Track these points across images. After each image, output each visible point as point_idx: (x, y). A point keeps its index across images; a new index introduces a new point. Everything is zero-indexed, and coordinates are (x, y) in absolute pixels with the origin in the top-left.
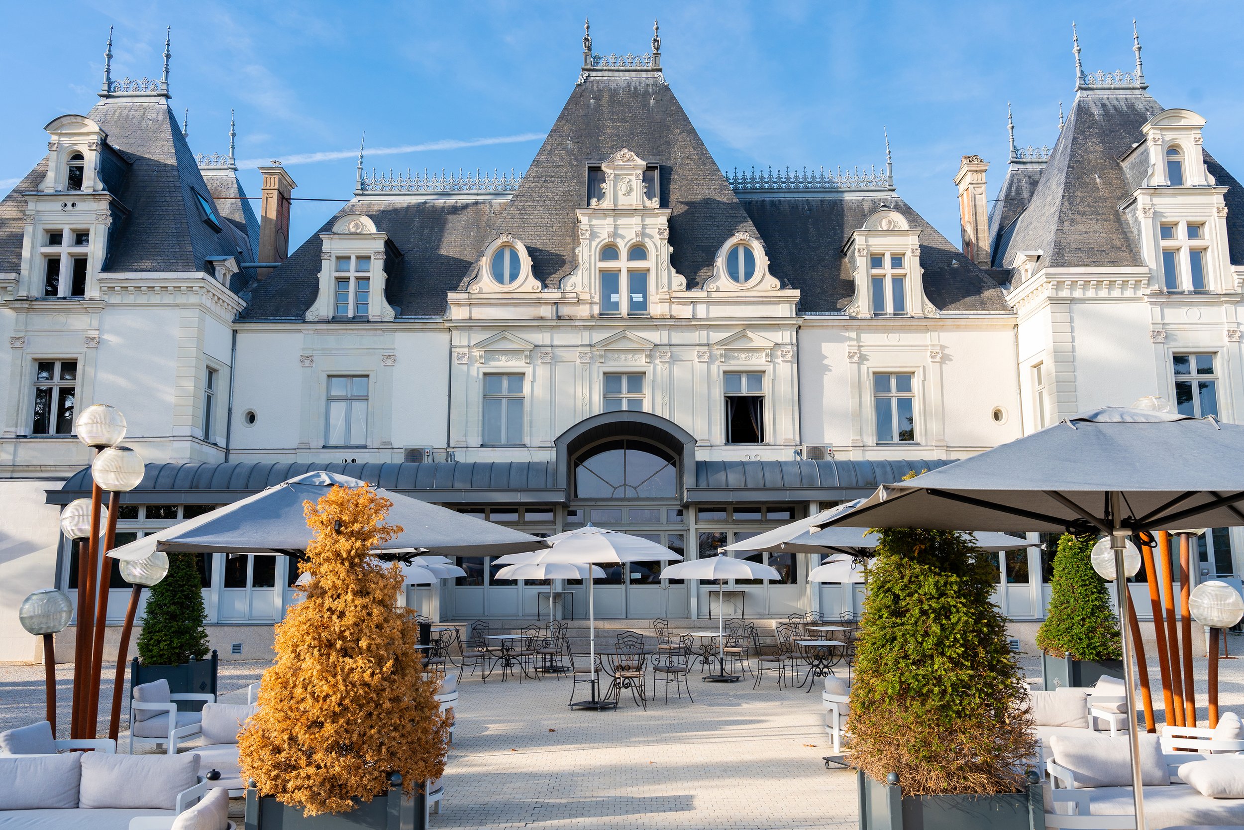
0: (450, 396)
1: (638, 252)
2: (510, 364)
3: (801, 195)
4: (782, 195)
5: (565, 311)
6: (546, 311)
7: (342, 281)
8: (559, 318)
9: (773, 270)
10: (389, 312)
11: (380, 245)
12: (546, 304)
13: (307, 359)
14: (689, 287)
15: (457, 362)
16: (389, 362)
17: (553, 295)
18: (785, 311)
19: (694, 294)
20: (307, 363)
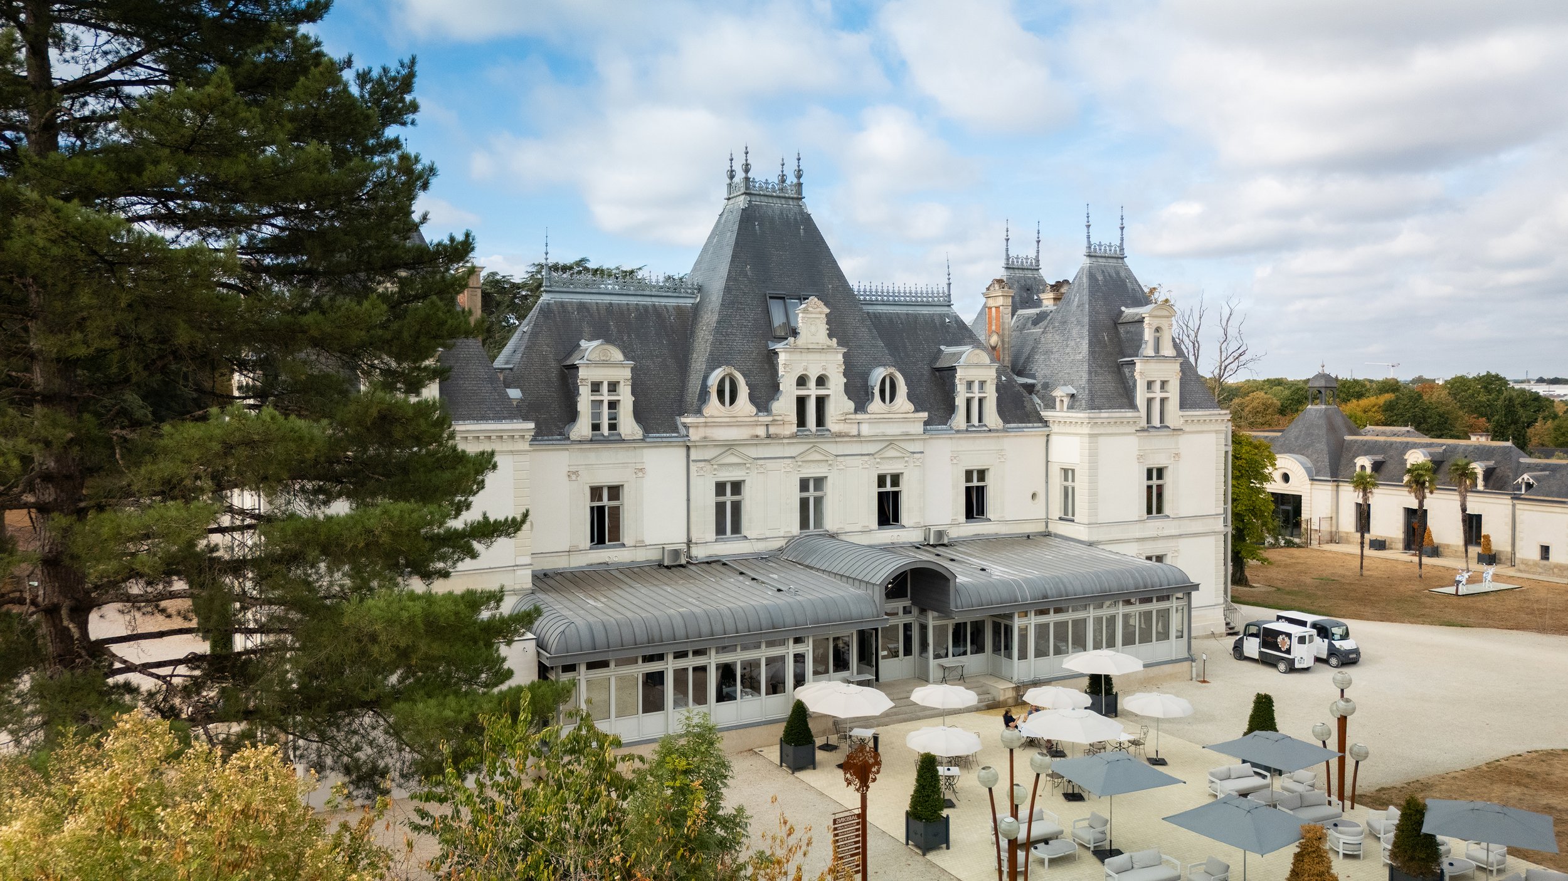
0: (688, 500)
1: (821, 381)
2: (734, 474)
3: (888, 308)
4: (879, 307)
5: (772, 430)
6: (761, 431)
7: (597, 404)
8: (769, 436)
9: (910, 397)
10: (638, 432)
11: (627, 373)
12: (761, 425)
13: (572, 474)
14: (856, 411)
15: (696, 474)
16: (640, 474)
17: (764, 418)
18: (919, 428)
19: (860, 416)
20: (574, 477)
